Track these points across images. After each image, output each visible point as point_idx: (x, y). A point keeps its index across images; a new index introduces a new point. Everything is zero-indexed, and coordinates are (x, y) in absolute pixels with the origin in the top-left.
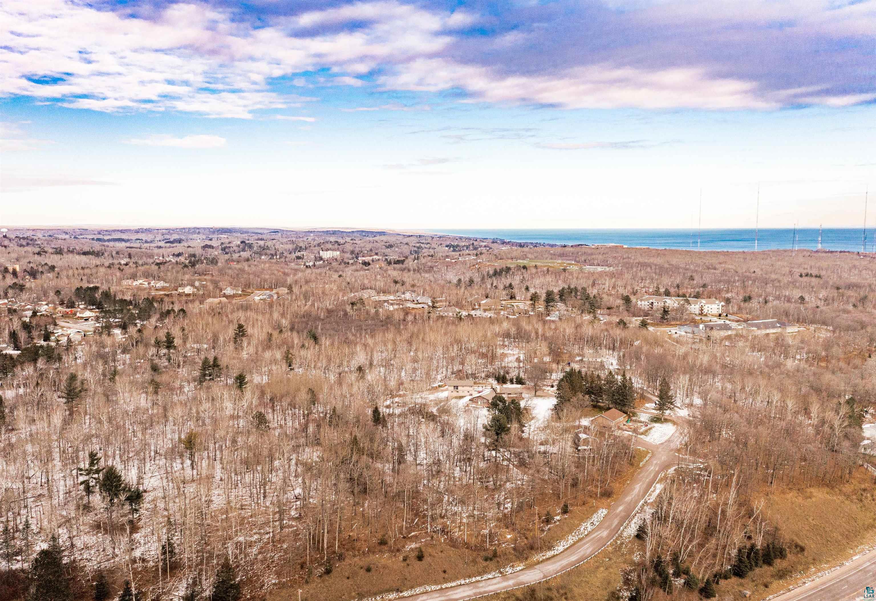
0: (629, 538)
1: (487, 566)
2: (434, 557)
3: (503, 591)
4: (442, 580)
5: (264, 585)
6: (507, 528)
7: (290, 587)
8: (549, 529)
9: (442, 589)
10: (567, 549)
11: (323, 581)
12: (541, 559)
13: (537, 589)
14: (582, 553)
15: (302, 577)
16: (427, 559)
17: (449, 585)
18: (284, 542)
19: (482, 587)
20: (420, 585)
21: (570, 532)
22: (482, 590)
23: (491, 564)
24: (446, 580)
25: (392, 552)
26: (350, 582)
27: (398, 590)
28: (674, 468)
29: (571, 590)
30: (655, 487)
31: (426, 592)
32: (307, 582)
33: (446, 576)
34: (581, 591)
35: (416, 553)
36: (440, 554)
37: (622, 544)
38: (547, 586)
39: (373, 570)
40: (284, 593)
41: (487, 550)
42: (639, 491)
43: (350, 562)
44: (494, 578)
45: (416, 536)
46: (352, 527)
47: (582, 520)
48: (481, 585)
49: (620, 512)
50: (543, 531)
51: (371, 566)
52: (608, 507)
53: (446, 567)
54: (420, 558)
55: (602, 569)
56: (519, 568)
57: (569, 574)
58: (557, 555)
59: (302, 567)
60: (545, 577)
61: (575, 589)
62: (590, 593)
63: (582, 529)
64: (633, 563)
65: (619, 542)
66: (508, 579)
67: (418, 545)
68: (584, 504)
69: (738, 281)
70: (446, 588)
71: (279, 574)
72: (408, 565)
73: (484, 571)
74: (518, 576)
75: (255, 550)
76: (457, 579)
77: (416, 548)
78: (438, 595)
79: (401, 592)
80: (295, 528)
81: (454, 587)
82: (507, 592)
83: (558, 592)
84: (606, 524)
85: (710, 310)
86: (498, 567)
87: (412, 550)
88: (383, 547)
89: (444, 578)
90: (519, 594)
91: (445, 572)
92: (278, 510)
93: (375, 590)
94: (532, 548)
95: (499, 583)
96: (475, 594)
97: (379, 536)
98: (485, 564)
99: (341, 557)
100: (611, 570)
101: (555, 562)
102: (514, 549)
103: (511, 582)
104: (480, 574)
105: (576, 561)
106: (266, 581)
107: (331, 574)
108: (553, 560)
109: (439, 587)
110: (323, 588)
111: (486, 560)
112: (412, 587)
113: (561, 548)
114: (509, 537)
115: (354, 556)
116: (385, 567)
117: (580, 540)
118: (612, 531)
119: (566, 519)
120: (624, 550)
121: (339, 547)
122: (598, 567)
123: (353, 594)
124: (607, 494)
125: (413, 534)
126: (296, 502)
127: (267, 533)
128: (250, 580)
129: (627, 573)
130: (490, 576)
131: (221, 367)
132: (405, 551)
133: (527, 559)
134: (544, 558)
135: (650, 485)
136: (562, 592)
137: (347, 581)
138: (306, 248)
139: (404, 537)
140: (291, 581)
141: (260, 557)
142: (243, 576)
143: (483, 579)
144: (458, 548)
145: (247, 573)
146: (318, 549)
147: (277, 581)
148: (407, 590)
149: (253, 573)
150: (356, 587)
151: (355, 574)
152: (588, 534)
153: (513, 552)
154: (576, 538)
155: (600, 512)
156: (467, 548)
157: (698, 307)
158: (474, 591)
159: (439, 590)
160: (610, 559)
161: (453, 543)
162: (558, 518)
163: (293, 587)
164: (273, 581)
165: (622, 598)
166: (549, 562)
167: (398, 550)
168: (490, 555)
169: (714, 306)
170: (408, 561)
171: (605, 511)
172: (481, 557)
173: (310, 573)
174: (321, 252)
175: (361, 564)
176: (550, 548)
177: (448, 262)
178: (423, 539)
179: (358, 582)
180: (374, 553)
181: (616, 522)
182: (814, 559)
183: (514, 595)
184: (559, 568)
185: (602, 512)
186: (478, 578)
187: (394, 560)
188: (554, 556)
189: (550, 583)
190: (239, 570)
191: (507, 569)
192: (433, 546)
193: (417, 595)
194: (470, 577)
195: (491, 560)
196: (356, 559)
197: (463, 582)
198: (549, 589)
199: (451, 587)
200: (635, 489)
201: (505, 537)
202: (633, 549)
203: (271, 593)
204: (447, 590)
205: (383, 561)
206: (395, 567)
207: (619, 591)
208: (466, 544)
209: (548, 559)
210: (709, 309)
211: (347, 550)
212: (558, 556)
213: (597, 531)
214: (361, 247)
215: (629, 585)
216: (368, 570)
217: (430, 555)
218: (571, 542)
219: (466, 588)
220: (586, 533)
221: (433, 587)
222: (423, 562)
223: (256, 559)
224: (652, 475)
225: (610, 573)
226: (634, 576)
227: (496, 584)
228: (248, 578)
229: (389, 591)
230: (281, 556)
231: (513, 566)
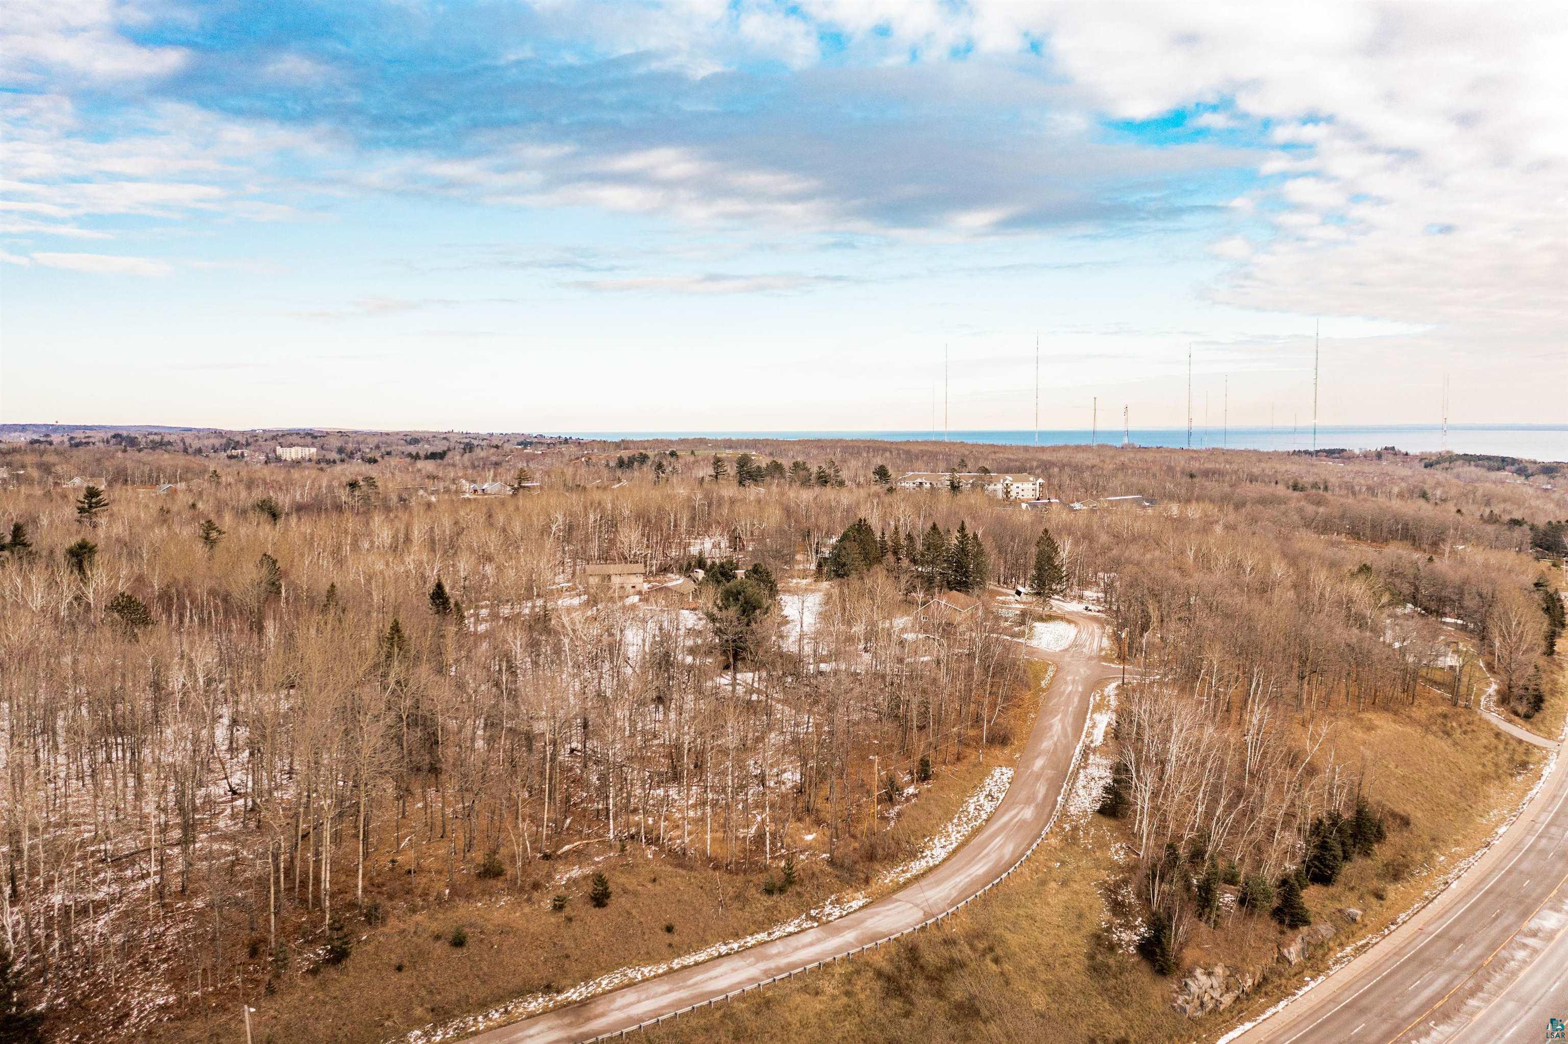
0: (1085, 816)
1: (775, 907)
2: (635, 894)
3: (838, 956)
4: (665, 951)
5: (127, 1015)
6: (800, 820)
7: (215, 1010)
8: (899, 815)
9: (671, 972)
10: (955, 851)
11: (323, 985)
12: (902, 880)
13: (922, 945)
14: (994, 857)
15: (252, 981)
16: (618, 902)
17: (690, 960)
18: (195, 893)
19: (779, 954)
20: (608, 969)
21: (948, 816)
22: (783, 962)
23: (782, 902)
24: (675, 951)
25: (522, 890)
26: (406, 978)
27: (548, 989)
28: (1114, 685)
29: (1001, 940)
30: (1091, 719)
31: (631, 984)
32: (271, 991)
33: (675, 939)
34: (1024, 940)
35: (588, 888)
36: (650, 886)
37: (1075, 829)
38: (939, 936)
39: (470, 941)
40: (195, 1029)
41: (766, 868)
42: (1064, 728)
43: (402, 926)
44: (803, 931)
45: (577, 852)
46: (399, 844)
47: (966, 792)
48: (773, 950)
49: (1043, 768)
50: (884, 819)
51: (467, 930)
52: (1010, 763)
53: (671, 916)
54: (600, 899)
55: (1053, 885)
56: (855, 905)
57: (986, 901)
58: (936, 866)
59: (254, 952)
60: (927, 915)
61: (1008, 936)
62: (1045, 941)
63: (971, 808)
64: (1114, 867)
65: (1067, 827)
66: (838, 931)
67: (588, 870)
68: (958, 759)
69: (1037, 467)
70: (684, 968)
71: (177, 979)
72: (570, 920)
73: (770, 921)
74: (862, 921)
75: (101, 924)
76: (704, 943)
77: (586, 877)
78: (665, 988)
79: (559, 992)
80: (231, 858)
81: (704, 962)
82: (848, 959)
83: (972, 947)
84: (1023, 795)
85: (1021, 493)
86: (803, 907)
87: (574, 882)
88: (492, 882)
89: (670, 945)
90: (880, 961)
91: (669, 929)
92: (178, 820)
93: (483, 992)
94: (871, 857)
95: (819, 941)
96: (766, 973)
97: (479, 856)
98: (769, 902)
99: (373, 917)
100: (1076, 886)
101: (938, 883)
102: (831, 862)
103: (849, 936)
104: (760, 927)
105: (986, 874)
106: (134, 1002)
107: (348, 963)
108: (931, 878)
109: (663, 968)
110: (325, 1003)
111: (769, 891)
112: (587, 978)
113: (940, 853)
114: (809, 838)
115: (414, 910)
116: (504, 931)
117: (977, 831)
118: (1040, 807)
119: (929, 790)
120: (1085, 841)
121: (365, 890)
122: (1043, 883)
123: (418, 1012)
124: (1000, 739)
125: (566, 848)
126: (233, 800)
127: (143, 877)
128: (79, 1006)
129: (1111, 891)
130: (791, 929)
131: (33, 548)
132: (556, 888)
133: (867, 881)
134: (908, 875)
135: (1081, 717)
136: (981, 945)
137: (395, 977)
138: (248, 444)
139: (546, 857)
140: (217, 993)
141: (118, 939)
142: (57, 996)
143: (774, 937)
144: (692, 868)
145: (73, 988)
146: (304, 901)
147: (172, 999)
148: (574, 986)
149: (94, 985)
150: (423, 993)
151: (419, 956)
152: (987, 821)
153: (829, 869)
154: (966, 830)
155: (997, 772)
156: (715, 868)
157: (999, 487)
158: (762, 966)
159: (665, 974)
160: (1063, 863)
161: (679, 859)
162: (911, 790)
163: (226, 1010)
164: (160, 1001)
165: (1120, 946)
166: (923, 883)
167: (536, 886)
168: (778, 878)
169: (1028, 486)
170: (568, 910)
171: (1009, 773)
172: (757, 886)
173: (281, 962)
174: (278, 448)
175: (434, 926)
176: (913, 855)
177: (528, 454)
178: (598, 855)
179: (431, 975)
180: (469, 897)
181: (1041, 790)
182: (1433, 839)
183: (867, 964)
184: (954, 894)
185: (1002, 775)
186: (762, 936)
187: (527, 910)
188: (930, 870)
189: (947, 928)
190: (46, 983)
191: (827, 910)
192: (629, 869)
193: (605, 993)
194: (737, 936)
195: (782, 890)
196: (418, 917)
197: (724, 949)
198: (949, 942)
199: (697, 964)
200: (1051, 726)
201: (802, 840)
202: (1103, 837)
203: (149, 1033)
204: (686, 973)
205: (497, 917)
206: (533, 928)
207: (1108, 930)
208: (710, 860)
209: (917, 878)
210: (1019, 490)
211: (391, 897)
212: (941, 868)
213: (1007, 810)
214: (358, 443)
215: (1125, 915)
216: (459, 942)
217: (625, 891)
218: (956, 838)
219: (736, 962)
220: (984, 816)
221: (646, 971)
222: (607, 910)
223: (106, 945)
224: (1076, 700)
225: (1076, 893)
226: (1129, 894)
227: (811, 944)
228: (71, 1000)
229: (524, 991)
230: (185, 931)
231: (838, 901)
